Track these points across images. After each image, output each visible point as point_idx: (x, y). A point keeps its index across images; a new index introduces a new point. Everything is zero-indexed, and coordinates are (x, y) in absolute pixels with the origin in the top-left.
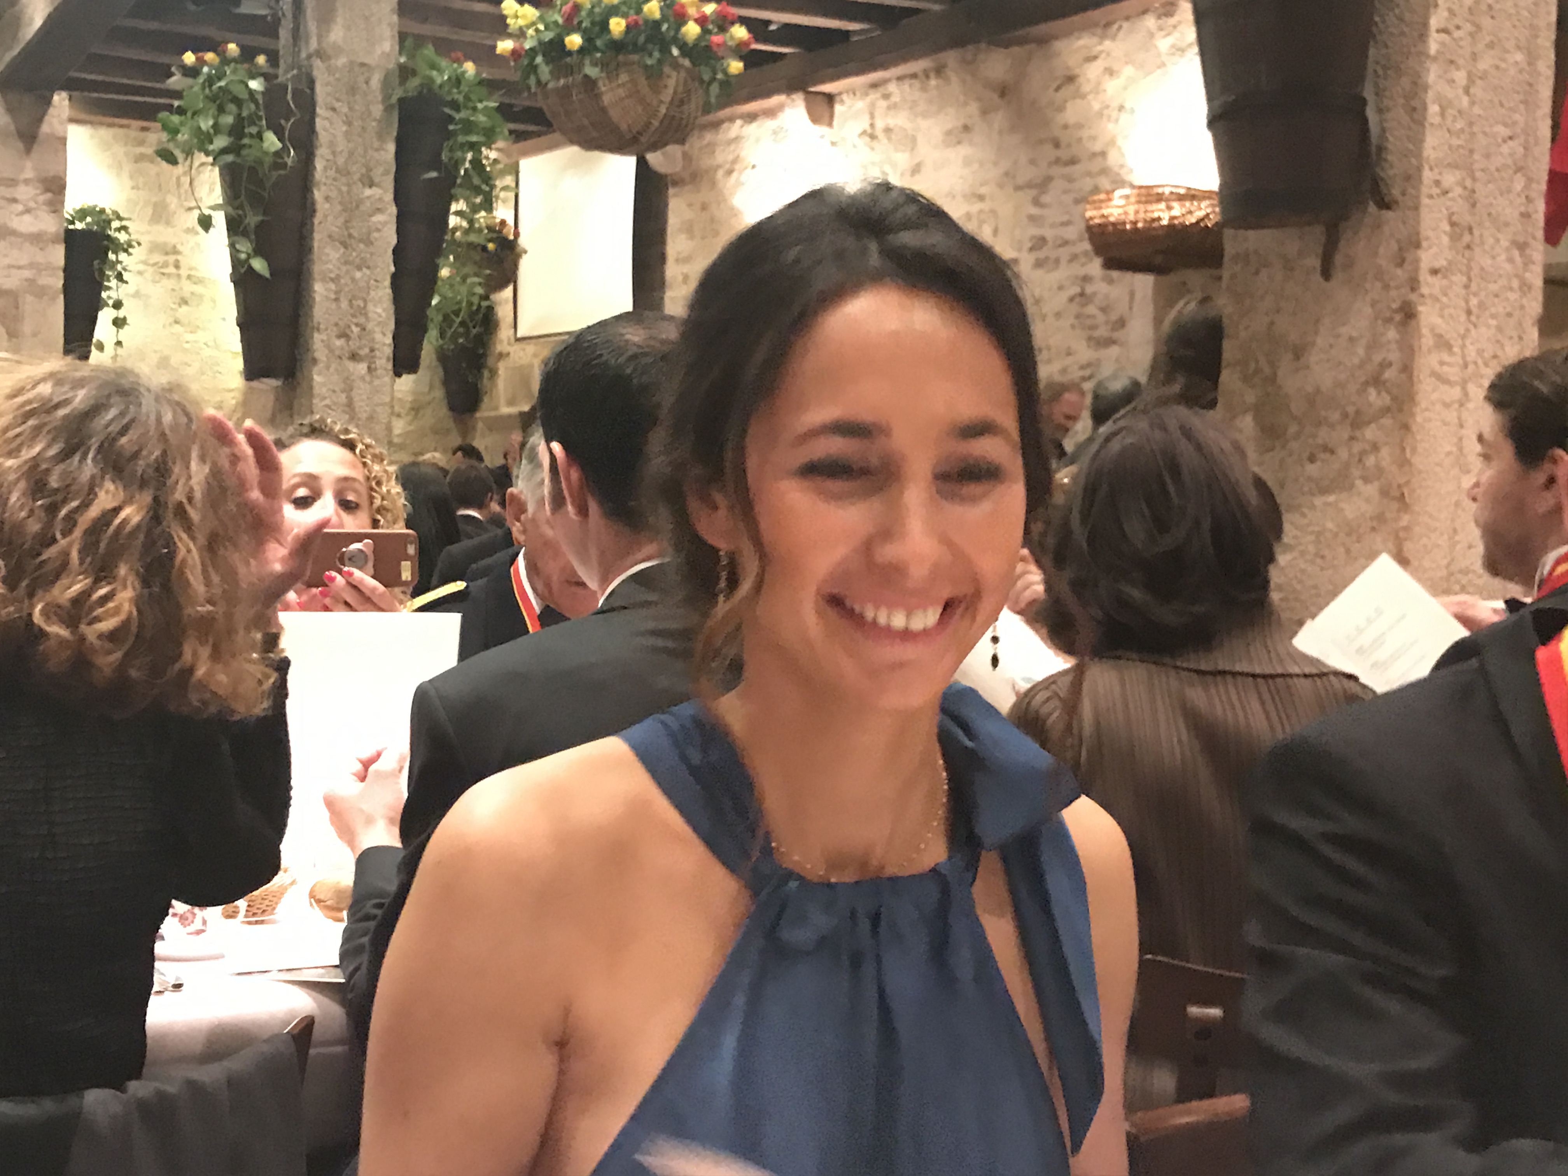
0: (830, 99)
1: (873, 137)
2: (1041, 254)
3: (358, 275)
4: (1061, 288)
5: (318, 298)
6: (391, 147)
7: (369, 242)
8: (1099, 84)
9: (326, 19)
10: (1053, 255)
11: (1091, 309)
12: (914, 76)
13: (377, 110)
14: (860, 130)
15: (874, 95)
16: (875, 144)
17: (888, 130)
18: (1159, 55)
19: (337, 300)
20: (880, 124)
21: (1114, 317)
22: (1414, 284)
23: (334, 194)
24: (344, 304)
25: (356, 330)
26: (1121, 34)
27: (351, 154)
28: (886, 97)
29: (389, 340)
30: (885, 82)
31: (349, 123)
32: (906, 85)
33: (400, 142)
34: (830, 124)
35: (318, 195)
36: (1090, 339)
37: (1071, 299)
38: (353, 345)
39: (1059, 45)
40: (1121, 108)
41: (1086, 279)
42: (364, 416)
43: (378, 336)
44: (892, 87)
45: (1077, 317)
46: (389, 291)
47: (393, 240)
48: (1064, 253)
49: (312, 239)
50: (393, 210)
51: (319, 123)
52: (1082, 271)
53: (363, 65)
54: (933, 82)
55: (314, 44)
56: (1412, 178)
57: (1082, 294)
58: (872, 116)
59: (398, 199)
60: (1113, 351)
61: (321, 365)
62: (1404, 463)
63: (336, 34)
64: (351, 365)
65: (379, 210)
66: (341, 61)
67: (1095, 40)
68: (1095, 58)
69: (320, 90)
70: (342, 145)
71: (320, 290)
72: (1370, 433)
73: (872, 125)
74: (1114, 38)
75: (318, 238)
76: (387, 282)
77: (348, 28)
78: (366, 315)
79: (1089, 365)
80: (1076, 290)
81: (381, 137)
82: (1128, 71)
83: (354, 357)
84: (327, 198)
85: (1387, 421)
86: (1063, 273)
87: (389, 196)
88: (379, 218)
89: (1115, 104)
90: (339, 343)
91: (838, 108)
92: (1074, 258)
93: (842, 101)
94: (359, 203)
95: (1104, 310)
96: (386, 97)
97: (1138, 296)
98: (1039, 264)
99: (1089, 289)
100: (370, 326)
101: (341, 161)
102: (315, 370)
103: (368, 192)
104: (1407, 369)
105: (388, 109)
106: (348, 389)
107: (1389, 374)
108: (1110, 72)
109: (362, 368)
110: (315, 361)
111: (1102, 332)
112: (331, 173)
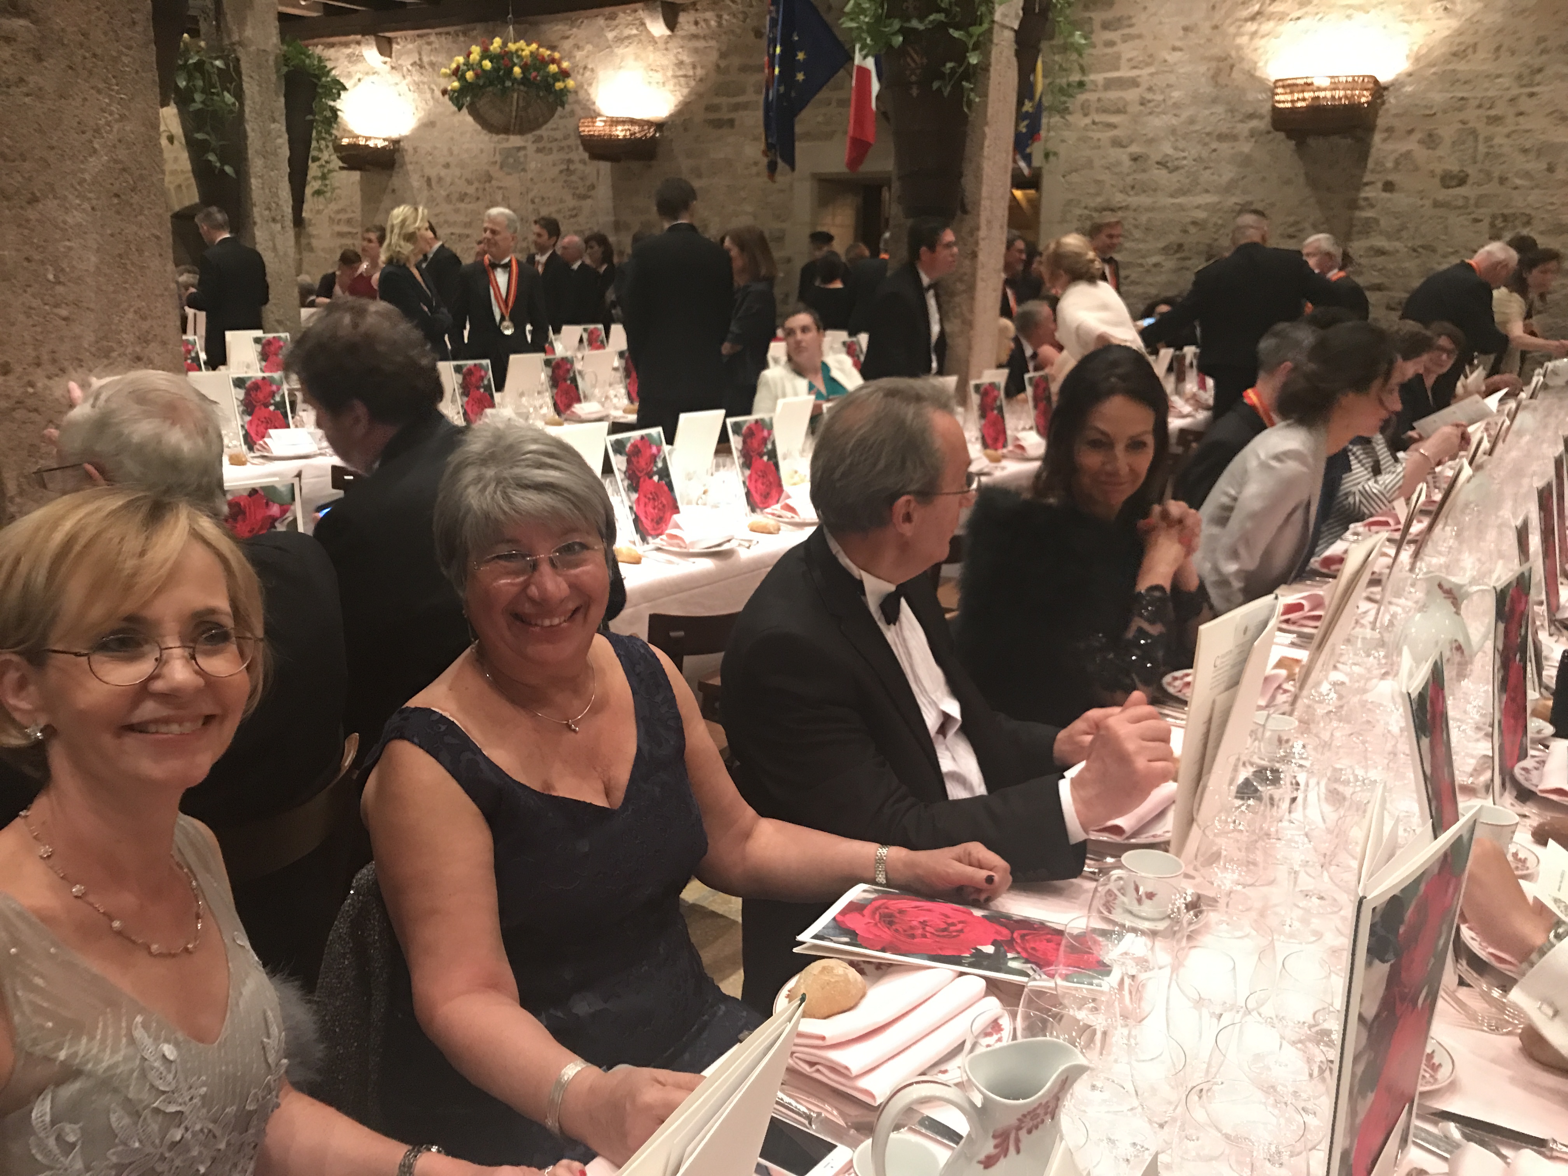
0: (390, 41)
1: (421, 67)
2: (541, 145)
3: (272, 174)
4: (554, 165)
5: (253, 188)
6: (282, 100)
7: (275, 154)
8: (570, 52)
9: (242, 23)
10: (549, 145)
11: (573, 178)
12: (448, 33)
13: (274, 77)
14: (411, 61)
15: (419, 42)
16: (424, 71)
17: (432, 64)
18: (607, 40)
19: (263, 188)
20: (426, 59)
21: (588, 183)
22: (977, 243)
23: (256, 127)
24: (267, 191)
25: (274, 205)
26: (583, 26)
27: (263, 103)
28: (429, 44)
29: (290, 210)
30: (428, 34)
31: (260, 86)
32: (443, 38)
33: (285, 96)
34: (390, 56)
35: (248, 128)
36: (574, 194)
37: (561, 172)
38: (273, 214)
39: (545, 27)
40: (585, 68)
41: (570, 161)
42: (281, 253)
43: (285, 208)
44: (433, 38)
45: (565, 181)
46: (287, 183)
47: (287, 153)
48: (554, 145)
49: (247, 153)
50: (286, 136)
51: (245, 86)
52: (567, 157)
53: (264, 51)
54: (462, 39)
55: (236, 38)
56: (977, 203)
57: (568, 169)
58: (420, 54)
59: (289, 130)
60: (589, 202)
61: (258, 226)
62: (971, 311)
63: (249, 32)
64: (272, 225)
65: (280, 137)
66: (253, 48)
67: (567, 27)
68: (568, 38)
69: (244, 66)
70: (258, 99)
71: (254, 182)
72: (957, 299)
73: (420, 59)
74: (579, 27)
75: (251, 153)
76: (287, 178)
77: (254, 29)
78: (278, 197)
79: (574, 209)
80: (565, 167)
81: (277, 95)
82: (589, 47)
83: (274, 220)
84: (253, 130)
85: (965, 296)
86: (555, 156)
87: (284, 129)
88: (279, 141)
89: (581, 64)
90: (267, 212)
91: (395, 47)
92: (561, 149)
93: (398, 44)
94: (269, 133)
95: (582, 179)
96: (278, 71)
97: (602, 172)
98: (539, 150)
99: (572, 167)
100: (281, 203)
101: (258, 107)
102: (256, 229)
103: (273, 126)
104: (974, 275)
105: (279, 78)
106: (273, 238)
107: (966, 278)
108: (578, 47)
109: (279, 226)
110: (255, 223)
111: (582, 191)
112: (254, 115)
